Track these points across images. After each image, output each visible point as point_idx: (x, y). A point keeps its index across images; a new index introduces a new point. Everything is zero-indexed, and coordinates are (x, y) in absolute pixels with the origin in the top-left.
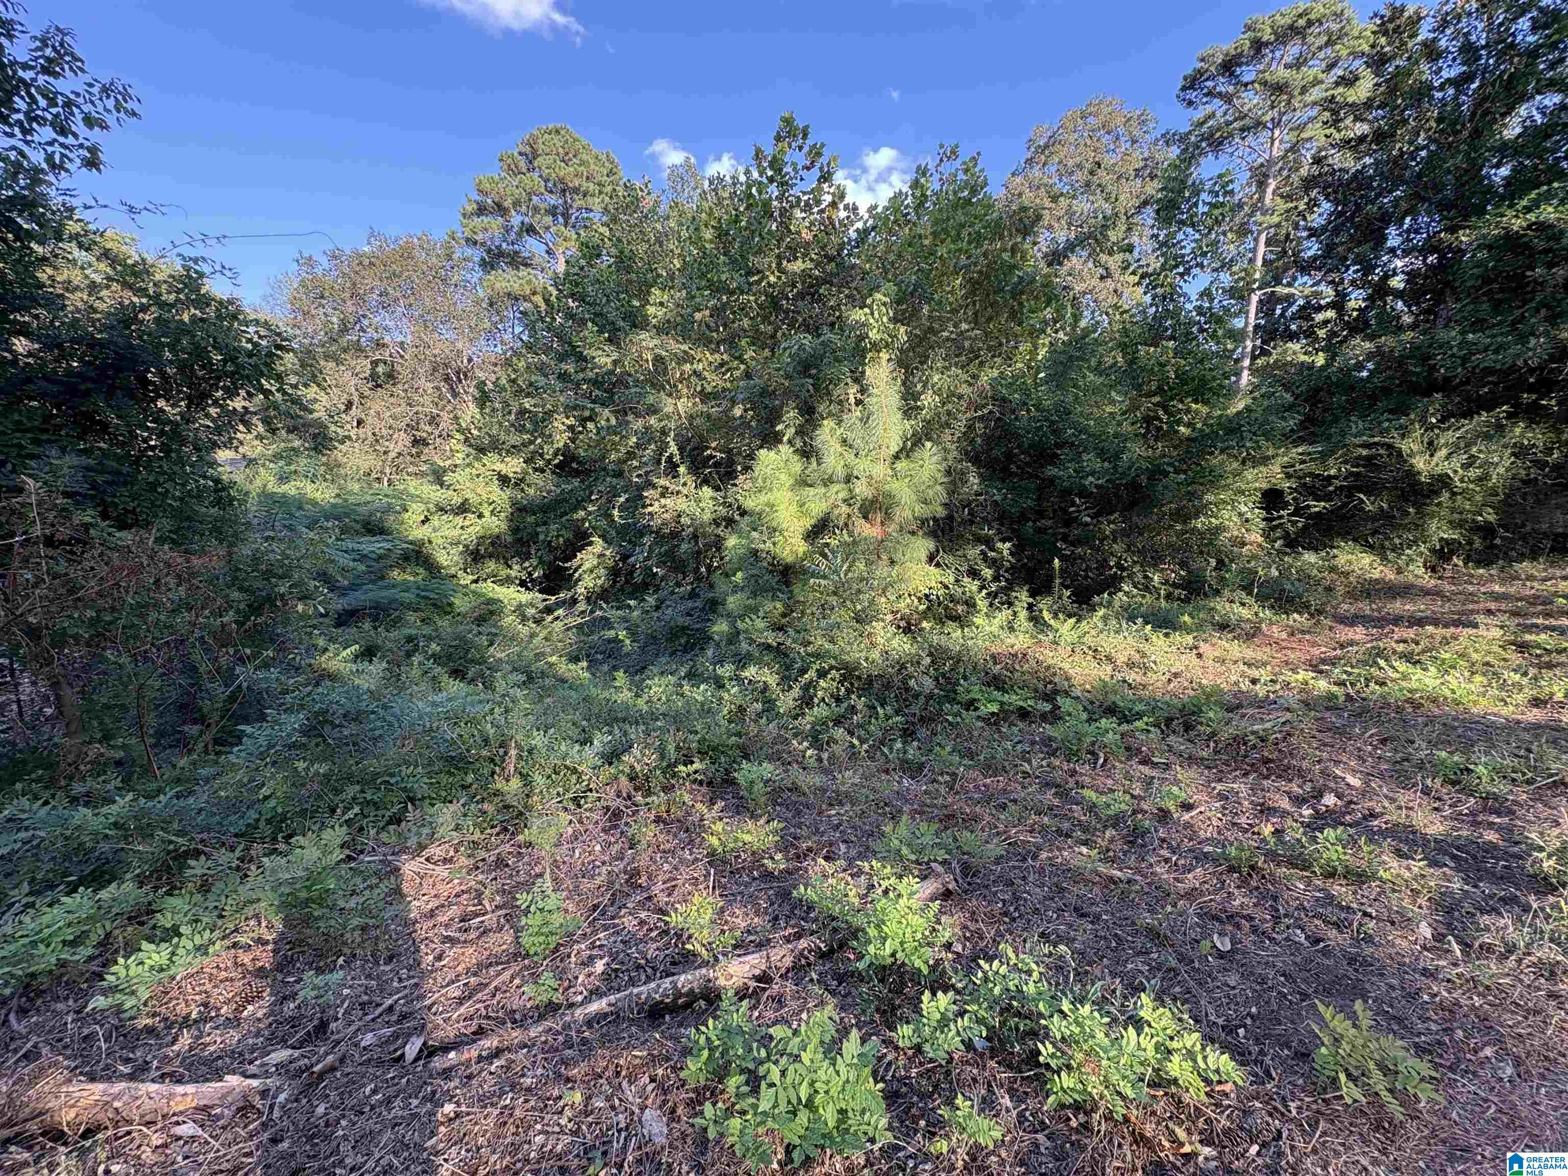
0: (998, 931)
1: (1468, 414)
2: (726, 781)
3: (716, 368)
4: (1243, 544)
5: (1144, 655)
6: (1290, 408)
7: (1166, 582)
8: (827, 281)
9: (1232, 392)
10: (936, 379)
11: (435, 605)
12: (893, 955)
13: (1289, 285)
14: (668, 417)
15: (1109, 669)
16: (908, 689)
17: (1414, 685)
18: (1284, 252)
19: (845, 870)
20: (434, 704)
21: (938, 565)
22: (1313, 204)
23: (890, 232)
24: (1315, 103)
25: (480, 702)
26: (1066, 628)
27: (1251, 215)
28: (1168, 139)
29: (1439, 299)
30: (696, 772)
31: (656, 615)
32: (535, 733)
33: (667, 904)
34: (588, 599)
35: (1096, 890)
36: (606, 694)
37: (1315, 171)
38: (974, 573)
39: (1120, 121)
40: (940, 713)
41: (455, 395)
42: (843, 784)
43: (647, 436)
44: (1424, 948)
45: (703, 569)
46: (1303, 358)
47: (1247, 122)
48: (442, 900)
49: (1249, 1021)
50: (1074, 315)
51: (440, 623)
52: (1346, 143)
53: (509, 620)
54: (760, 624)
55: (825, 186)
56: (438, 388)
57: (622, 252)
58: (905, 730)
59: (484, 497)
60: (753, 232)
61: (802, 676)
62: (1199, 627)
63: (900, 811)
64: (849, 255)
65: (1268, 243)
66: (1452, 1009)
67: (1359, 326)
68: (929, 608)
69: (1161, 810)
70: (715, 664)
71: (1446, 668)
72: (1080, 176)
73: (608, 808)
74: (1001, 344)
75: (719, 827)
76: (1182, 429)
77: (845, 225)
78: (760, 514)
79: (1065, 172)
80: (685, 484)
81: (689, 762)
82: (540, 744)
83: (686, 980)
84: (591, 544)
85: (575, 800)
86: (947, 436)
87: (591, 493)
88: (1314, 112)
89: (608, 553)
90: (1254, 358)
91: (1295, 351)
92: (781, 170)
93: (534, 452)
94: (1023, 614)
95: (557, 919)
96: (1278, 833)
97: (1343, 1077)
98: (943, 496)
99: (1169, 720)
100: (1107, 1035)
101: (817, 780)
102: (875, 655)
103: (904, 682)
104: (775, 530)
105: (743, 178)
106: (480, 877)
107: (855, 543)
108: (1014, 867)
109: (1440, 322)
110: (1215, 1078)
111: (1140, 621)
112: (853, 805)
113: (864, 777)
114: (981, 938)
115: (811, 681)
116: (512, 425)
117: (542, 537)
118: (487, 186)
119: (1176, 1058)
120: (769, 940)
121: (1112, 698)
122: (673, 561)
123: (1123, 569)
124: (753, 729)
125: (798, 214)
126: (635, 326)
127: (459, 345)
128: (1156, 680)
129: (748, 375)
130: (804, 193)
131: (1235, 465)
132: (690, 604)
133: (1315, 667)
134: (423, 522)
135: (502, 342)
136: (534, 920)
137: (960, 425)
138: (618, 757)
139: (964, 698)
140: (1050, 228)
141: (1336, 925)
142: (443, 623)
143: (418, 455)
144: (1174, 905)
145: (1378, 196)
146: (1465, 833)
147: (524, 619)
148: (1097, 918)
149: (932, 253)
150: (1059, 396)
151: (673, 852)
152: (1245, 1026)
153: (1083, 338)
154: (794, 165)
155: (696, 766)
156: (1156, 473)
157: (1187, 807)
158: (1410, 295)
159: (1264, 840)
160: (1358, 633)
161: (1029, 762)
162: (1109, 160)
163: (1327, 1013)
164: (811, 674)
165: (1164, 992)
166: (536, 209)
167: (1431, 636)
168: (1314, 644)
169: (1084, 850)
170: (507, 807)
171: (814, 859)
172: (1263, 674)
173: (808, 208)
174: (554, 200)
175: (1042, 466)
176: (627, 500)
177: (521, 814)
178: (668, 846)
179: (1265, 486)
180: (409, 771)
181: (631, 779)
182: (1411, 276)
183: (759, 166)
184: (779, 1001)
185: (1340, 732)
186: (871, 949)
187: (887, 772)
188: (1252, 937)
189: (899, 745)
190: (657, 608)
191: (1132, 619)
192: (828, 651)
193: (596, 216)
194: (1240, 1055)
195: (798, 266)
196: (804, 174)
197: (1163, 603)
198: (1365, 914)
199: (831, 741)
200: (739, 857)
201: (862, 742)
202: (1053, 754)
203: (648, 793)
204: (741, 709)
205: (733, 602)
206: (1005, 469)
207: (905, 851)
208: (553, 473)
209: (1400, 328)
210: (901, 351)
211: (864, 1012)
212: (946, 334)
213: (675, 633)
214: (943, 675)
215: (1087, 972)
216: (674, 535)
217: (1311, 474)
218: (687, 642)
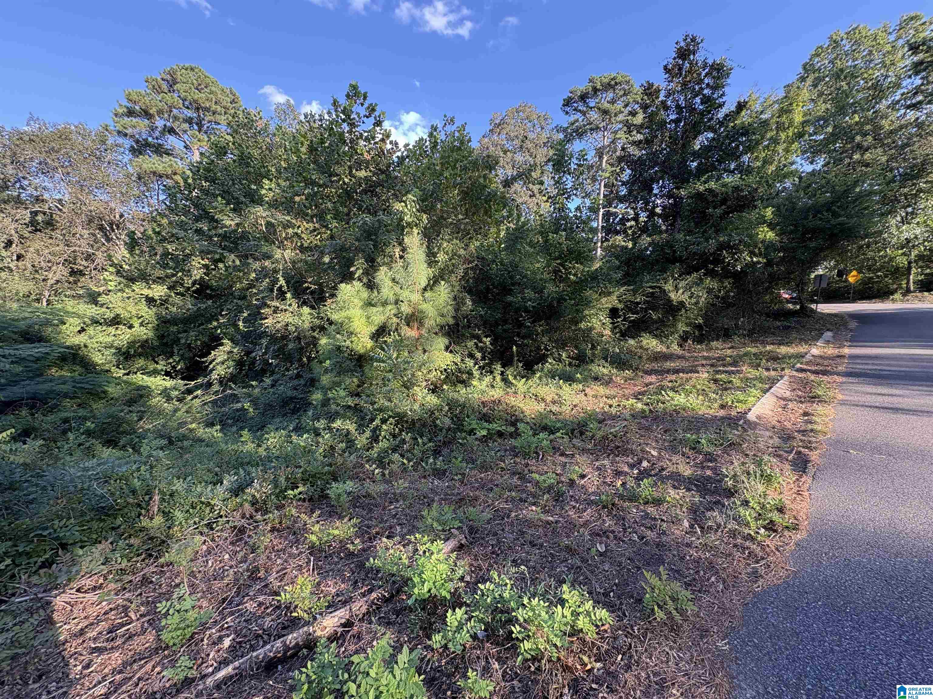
0: (490, 563)
1: (689, 273)
2: (322, 496)
3: (311, 232)
4: (603, 336)
5: (560, 396)
6: (618, 268)
7: (569, 357)
8: (380, 184)
9: (592, 259)
10: (445, 245)
11: (91, 394)
12: (429, 591)
13: (615, 207)
14: (277, 261)
15: (543, 405)
16: (436, 426)
17: (676, 403)
18: (612, 192)
19: (400, 543)
20: (86, 469)
21: (451, 352)
22: (622, 170)
23: (417, 160)
24: (620, 122)
25: (127, 463)
26: (521, 385)
27: (597, 172)
28: (558, 129)
29: (675, 220)
30: (300, 493)
31: (272, 390)
32: (175, 481)
33: (279, 587)
34: (221, 382)
35: (540, 530)
36: (235, 447)
37: (623, 153)
38: (471, 356)
39: (535, 116)
40: (454, 438)
41: (109, 240)
42: (398, 488)
43: (263, 273)
44: (686, 533)
45: (305, 359)
46: (623, 243)
47: (592, 126)
48: (91, 620)
49: (615, 588)
50: (518, 215)
51: (94, 407)
52: (634, 143)
53: (156, 401)
54: (342, 393)
55: (378, 129)
56: (94, 235)
57: (243, 153)
58: (435, 450)
59: (134, 312)
60: (333, 151)
61: (371, 423)
62: (585, 380)
63: (433, 501)
64: (394, 170)
65: (605, 186)
66: (697, 561)
67: (644, 230)
68: (447, 377)
69: (570, 480)
70: (313, 421)
71: (688, 393)
72: (517, 142)
73: (235, 527)
74: (481, 228)
75: (316, 528)
76: (572, 277)
77: (391, 152)
78: (342, 324)
79: (509, 139)
80: (290, 305)
81: (295, 487)
82: (180, 489)
83: (292, 638)
84: (222, 344)
85: (209, 526)
86: (453, 278)
87: (222, 310)
88: (620, 126)
89: (235, 350)
90: (602, 242)
91: (619, 240)
92: (349, 116)
93: (176, 282)
94: (498, 378)
95: (192, 615)
96: (624, 484)
97: (656, 608)
98: (452, 313)
99: (573, 431)
100: (547, 613)
101: (382, 488)
102: (416, 407)
103: (434, 422)
104: (352, 333)
105: (326, 117)
106: (127, 595)
107: (401, 340)
108: (498, 524)
109: (676, 230)
110: (599, 624)
111: (557, 378)
112: (404, 500)
113: (411, 482)
114: (481, 570)
115: (378, 426)
116: (158, 263)
117: (183, 341)
118: (135, 97)
119: (581, 618)
120: (351, 598)
121: (545, 421)
122: (284, 354)
123: (547, 350)
124: (340, 460)
125: (362, 143)
126: (253, 202)
127: (113, 205)
128: (566, 409)
129: (332, 237)
130: (365, 132)
131: (597, 296)
132: (296, 382)
133: (637, 396)
134: (80, 332)
135: (149, 205)
136: (173, 620)
137: (461, 272)
138: (243, 490)
139: (467, 428)
140: (504, 167)
141: (651, 528)
142: (99, 407)
143: (75, 282)
144: (578, 532)
145: (649, 169)
146: (699, 473)
147: (169, 399)
148: (542, 545)
149: (441, 175)
150: (511, 257)
151: (284, 550)
152: (613, 591)
153: (523, 227)
154: (358, 114)
155: (301, 489)
156: (561, 300)
157: (583, 476)
158: (664, 216)
159: (617, 489)
160: (652, 379)
161: (504, 462)
162: (531, 136)
163: (647, 575)
164: (377, 422)
165: (575, 581)
166: (176, 118)
167: (682, 378)
168: (635, 385)
169: (534, 508)
170: (151, 539)
171: (380, 539)
172: (614, 402)
173: (367, 139)
174: (190, 113)
175: (505, 295)
176: (249, 315)
177: (164, 542)
178: (280, 546)
179: (610, 306)
180: (62, 524)
181: (253, 504)
182: (664, 208)
183: (336, 111)
184: (358, 637)
185: (648, 429)
186: (416, 591)
187: (425, 477)
188: (615, 542)
189: (431, 460)
190: (273, 386)
191: (553, 377)
192: (388, 407)
193: (223, 127)
194: (611, 607)
195: (362, 174)
196: (365, 119)
197: (568, 368)
198: (662, 520)
199: (391, 462)
200: (331, 545)
201: (409, 461)
202: (516, 456)
203: (266, 512)
204: (332, 448)
205: (325, 380)
206: (486, 297)
207: (435, 525)
208: (192, 296)
209: (661, 232)
210: (425, 228)
211: (412, 631)
212: (450, 220)
213: (286, 402)
214: (456, 416)
215: (537, 578)
216: (284, 337)
217: (630, 301)
218: (295, 407)
